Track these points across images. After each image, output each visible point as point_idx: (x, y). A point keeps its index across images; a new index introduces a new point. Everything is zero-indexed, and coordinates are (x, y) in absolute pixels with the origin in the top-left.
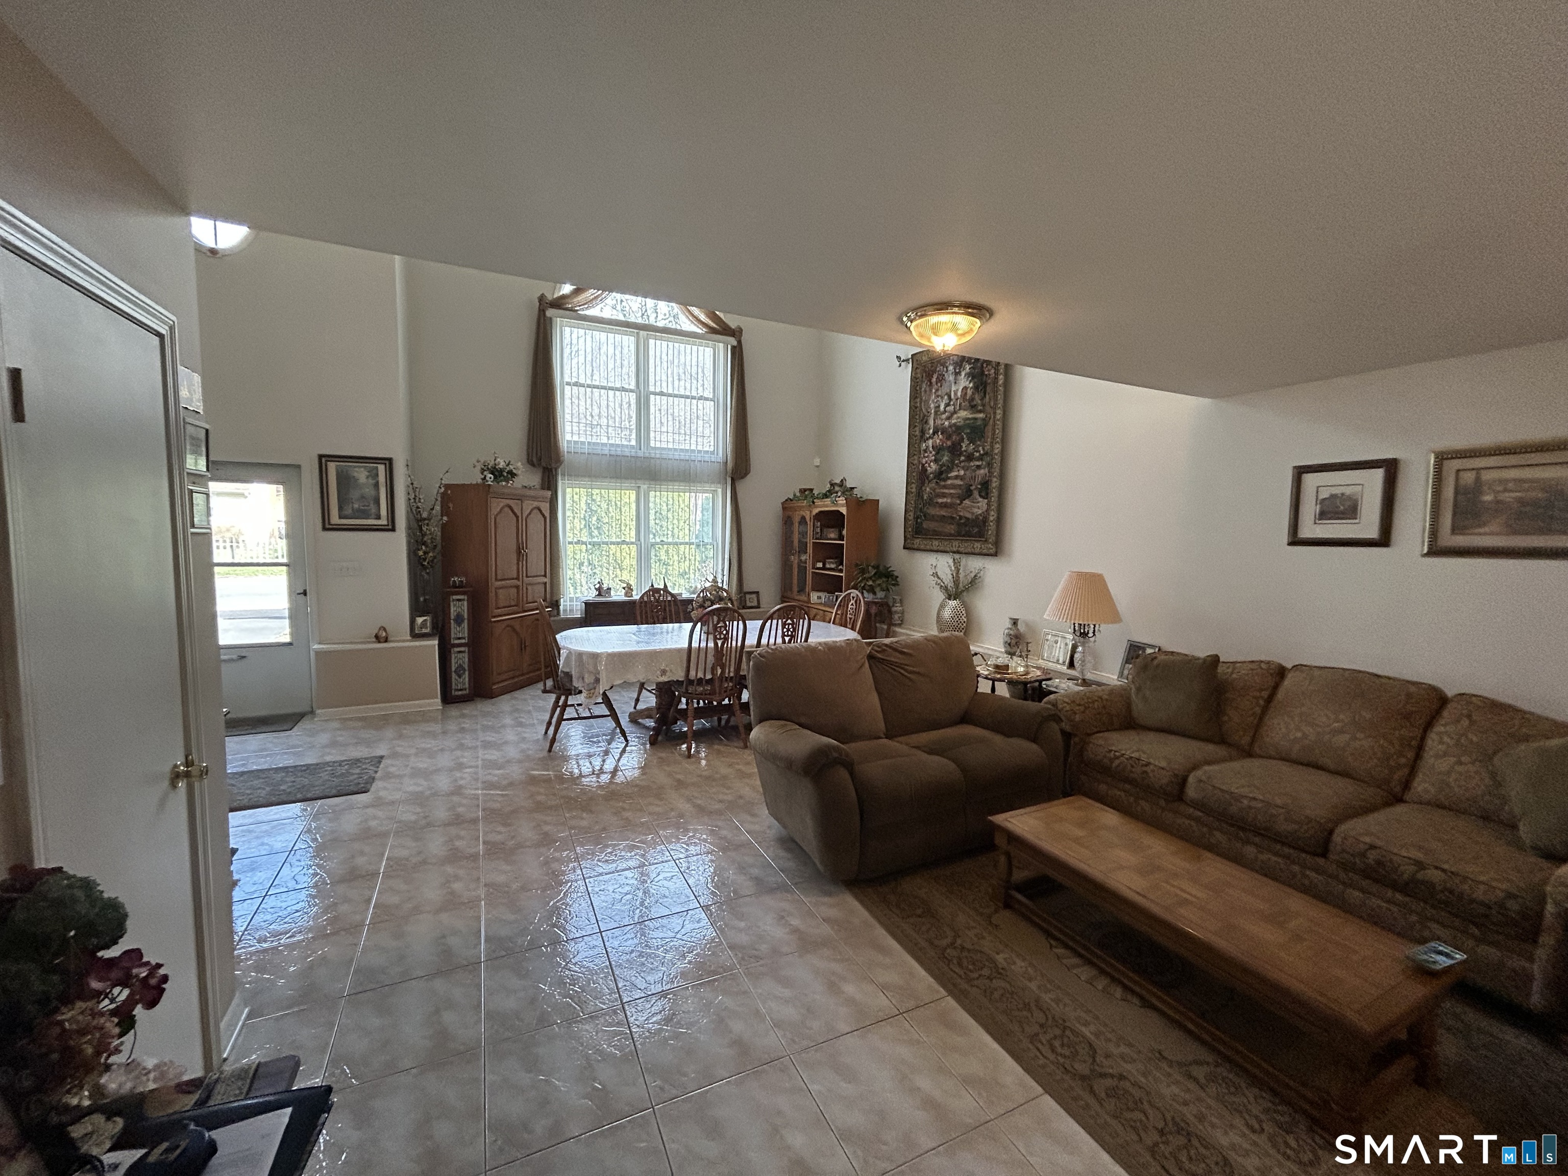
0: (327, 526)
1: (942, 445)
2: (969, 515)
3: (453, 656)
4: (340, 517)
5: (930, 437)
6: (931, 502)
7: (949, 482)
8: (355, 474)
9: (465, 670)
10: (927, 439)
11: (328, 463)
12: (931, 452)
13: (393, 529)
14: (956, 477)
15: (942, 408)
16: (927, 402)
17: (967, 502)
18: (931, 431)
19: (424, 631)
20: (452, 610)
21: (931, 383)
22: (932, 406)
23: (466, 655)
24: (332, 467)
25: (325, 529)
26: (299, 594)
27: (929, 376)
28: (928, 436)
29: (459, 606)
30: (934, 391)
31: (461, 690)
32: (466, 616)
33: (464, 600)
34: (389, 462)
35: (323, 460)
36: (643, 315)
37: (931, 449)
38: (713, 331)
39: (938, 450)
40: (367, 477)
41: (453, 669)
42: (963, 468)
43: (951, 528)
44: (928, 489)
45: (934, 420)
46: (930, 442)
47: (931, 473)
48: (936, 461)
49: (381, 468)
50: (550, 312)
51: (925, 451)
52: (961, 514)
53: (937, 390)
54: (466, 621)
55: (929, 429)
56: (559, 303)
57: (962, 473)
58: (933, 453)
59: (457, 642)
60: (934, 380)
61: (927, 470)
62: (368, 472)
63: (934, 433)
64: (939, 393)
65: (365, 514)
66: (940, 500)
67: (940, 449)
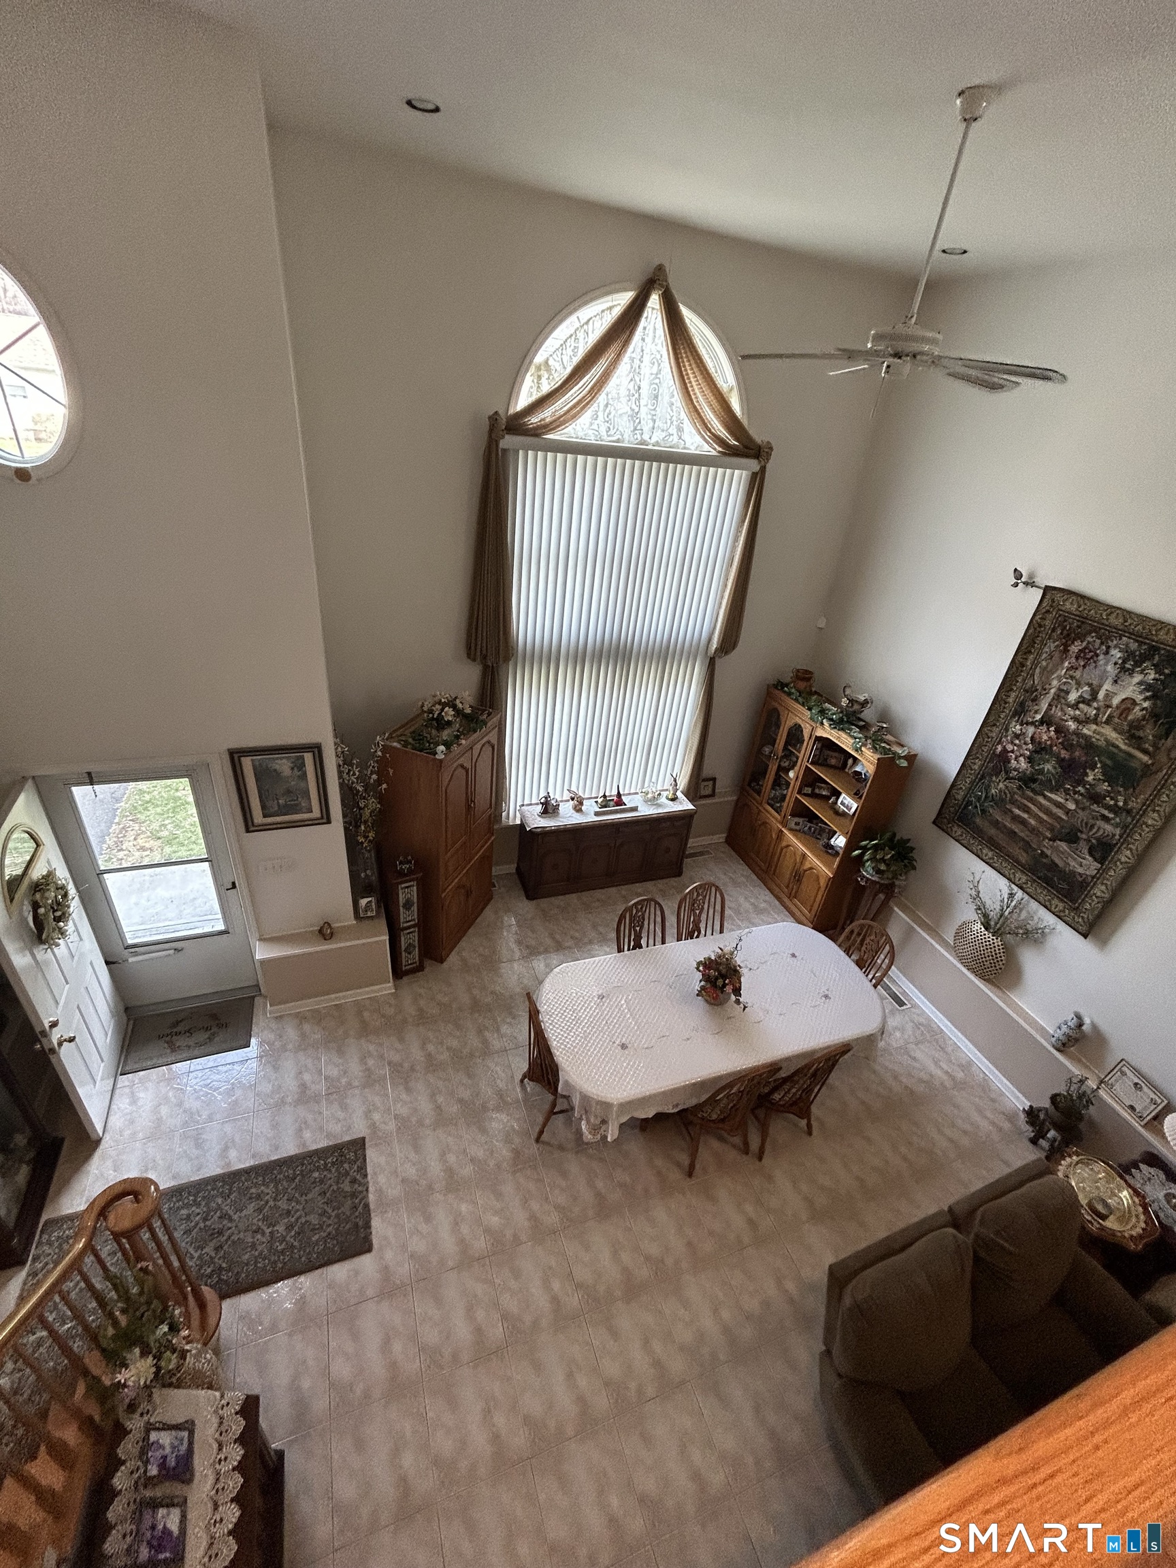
0: (249, 826)
1: (1051, 746)
2: (1061, 864)
3: (403, 939)
4: (265, 816)
5: (1032, 723)
6: (999, 802)
7: (1041, 799)
8: (277, 767)
9: (415, 947)
10: (1027, 723)
11: (242, 759)
12: (1025, 743)
13: (329, 822)
14: (1058, 805)
15: (1073, 697)
16: (1047, 673)
17: (1063, 846)
18: (1038, 717)
19: (369, 914)
20: (401, 899)
21: (1066, 651)
22: (1055, 683)
23: (416, 934)
24: (247, 763)
25: (248, 831)
26: (227, 890)
27: (1068, 638)
28: (1030, 720)
29: (407, 892)
30: (1066, 664)
31: (411, 964)
32: (415, 900)
33: (413, 886)
34: (316, 749)
35: (236, 756)
36: (635, 429)
37: (1028, 740)
38: (730, 452)
39: (1040, 750)
40: (292, 769)
41: (403, 948)
42: (1077, 802)
43: (1023, 858)
44: (1001, 785)
45: (1050, 705)
46: (1031, 730)
47: (1015, 770)
48: (1030, 760)
49: (308, 757)
50: (508, 441)
51: (1017, 736)
52: (1045, 850)
53: (1071, 668)
54: (416, 905)
55: (1036, 712)
56: (516, 425)
57: (1072, 806)
58: (1030, 746)
59: (405, 925)
60: (1075, 648)
61: (1009, 762)
62: (293, 763)
63: (1042, 722)
64: (1078, 674)
65: (294, 809)
66: (1017, 811)
67: (1042, 749)
